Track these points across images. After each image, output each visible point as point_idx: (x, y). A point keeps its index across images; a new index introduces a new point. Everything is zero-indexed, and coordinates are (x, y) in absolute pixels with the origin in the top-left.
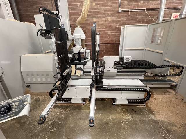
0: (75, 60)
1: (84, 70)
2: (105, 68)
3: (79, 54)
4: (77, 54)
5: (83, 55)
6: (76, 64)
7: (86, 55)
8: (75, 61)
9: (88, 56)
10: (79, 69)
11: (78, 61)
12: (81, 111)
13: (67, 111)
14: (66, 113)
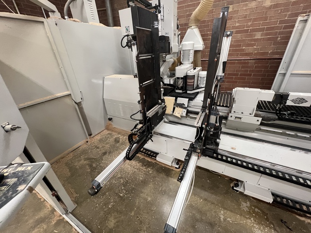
0: (176, 89)
1: (188, 108)
2: (232, 112)
3: (186, 78)
4: (182, 78)
5: (193, 81)
6: (177, 96)
7: (199, 82)
8: (177, 91)
9: (202, 83)
10: (181, 106)
11: (181, 91)
12: (170, 178)
13: (149, 171)
14: (146, 174)
